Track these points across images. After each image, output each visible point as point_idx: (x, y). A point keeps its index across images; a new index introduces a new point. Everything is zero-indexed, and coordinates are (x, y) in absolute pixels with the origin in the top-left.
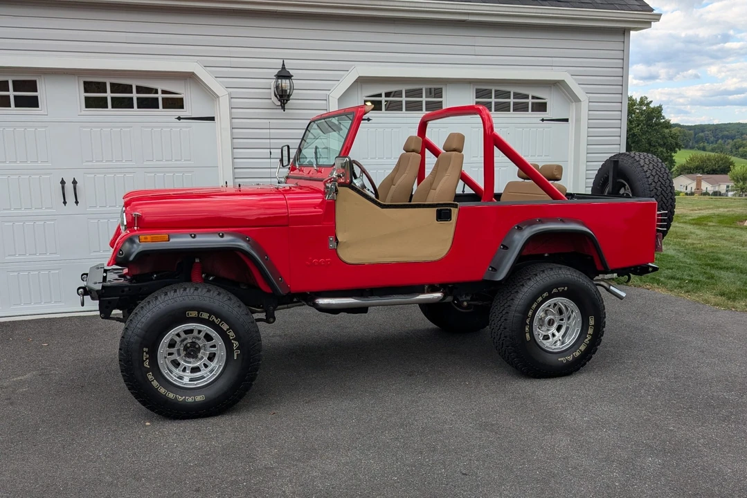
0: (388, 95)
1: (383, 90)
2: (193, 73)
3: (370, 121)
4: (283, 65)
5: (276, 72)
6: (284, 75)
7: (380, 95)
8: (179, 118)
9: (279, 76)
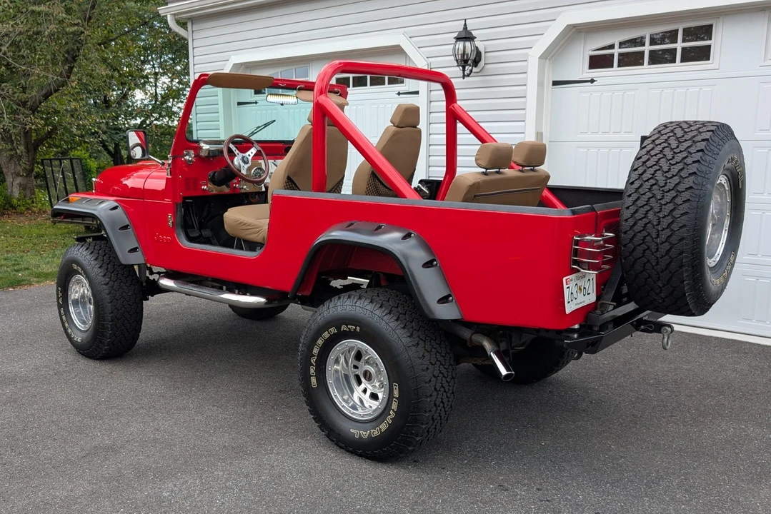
0: (622, 44)
1: (616, 38)
2: (399, 46)
3: (595, 83)
4: (465, 25)
5: (456, 35)
6: (466, 36)
7: (612, 47)
8: (399, 94)
9: (458, 39)
